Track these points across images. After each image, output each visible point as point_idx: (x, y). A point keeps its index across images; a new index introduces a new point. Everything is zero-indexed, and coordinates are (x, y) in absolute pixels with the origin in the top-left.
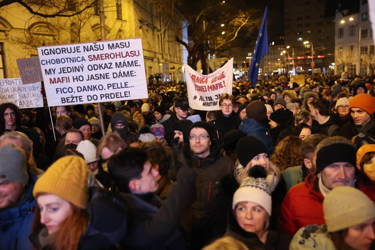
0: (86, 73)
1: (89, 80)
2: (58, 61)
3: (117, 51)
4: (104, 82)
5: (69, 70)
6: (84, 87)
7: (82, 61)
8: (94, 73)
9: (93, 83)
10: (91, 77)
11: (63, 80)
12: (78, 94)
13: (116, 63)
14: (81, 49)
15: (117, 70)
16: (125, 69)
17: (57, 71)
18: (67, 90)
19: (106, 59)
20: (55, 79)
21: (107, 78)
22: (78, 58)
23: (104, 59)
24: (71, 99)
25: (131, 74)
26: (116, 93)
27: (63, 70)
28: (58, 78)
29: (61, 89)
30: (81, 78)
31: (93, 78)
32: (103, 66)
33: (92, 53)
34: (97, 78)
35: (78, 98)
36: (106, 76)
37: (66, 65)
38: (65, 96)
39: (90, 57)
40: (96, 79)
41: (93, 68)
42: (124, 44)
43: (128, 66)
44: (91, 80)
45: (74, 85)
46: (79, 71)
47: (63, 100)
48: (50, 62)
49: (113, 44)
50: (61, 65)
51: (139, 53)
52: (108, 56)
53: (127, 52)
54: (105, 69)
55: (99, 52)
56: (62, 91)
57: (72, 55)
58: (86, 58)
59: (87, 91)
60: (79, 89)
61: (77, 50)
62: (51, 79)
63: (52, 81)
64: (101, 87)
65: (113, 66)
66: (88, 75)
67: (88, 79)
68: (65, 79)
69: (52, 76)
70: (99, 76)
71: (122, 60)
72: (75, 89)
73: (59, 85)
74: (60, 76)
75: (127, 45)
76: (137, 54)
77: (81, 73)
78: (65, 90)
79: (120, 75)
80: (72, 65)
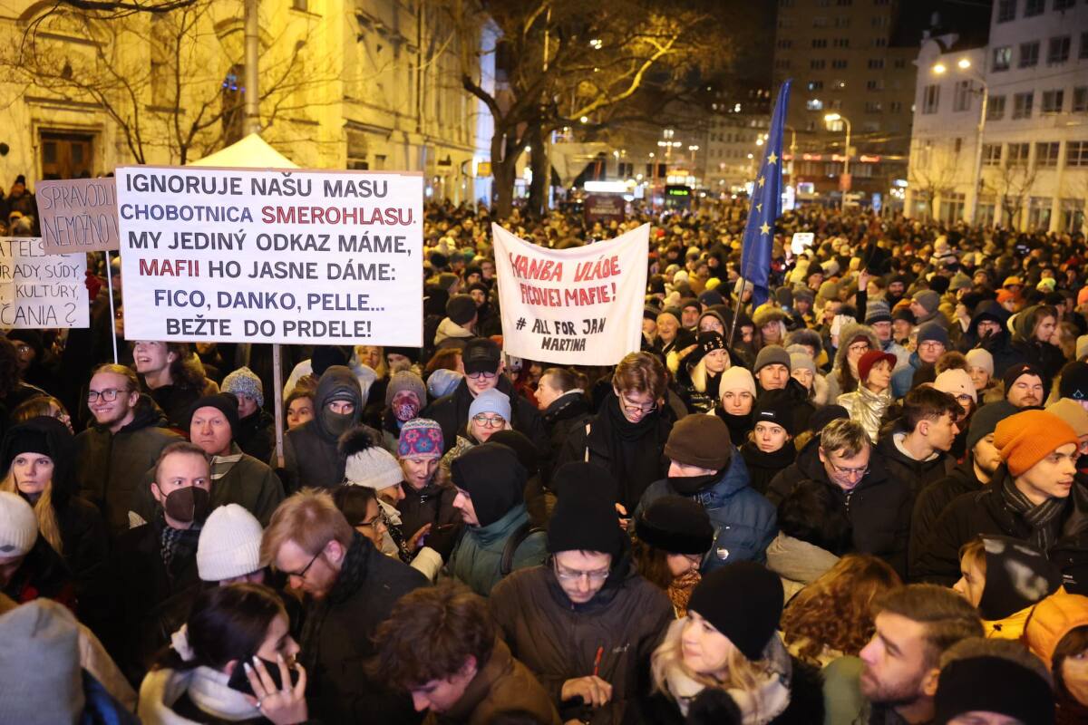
0: (248, 257)
1: (255, 276)
2: (171, 213)
3: (350, 202)
4: (300, 288)
5: (202, 241)
6: (240, 294)
7: (242, 220)
8: (272, 257)
9: (266, 285)
10: (264, 268)
11: (178, 269)
12: (218, 314)
13: (342, 238)
14: (245, 186)
15: (342, 258)
16: (366, 258)
17: (166, 240)
18: (187, 298)
19: (313, 222)
20: (155, 262)
21: (308, 277)
22: (233, 212)
23: (307, 222)
24: (195, 326)
25: (381, 272)
26: (331, 323)
27: (182, 240)
28: (167, 262)
29: (169, 292)
30: (233, 269)
31: (270, 272)
32: (303, 241)
33: (274, 200)
34: (281, 274)
35: (217, 325)
36: (307, 271)
37: (194, 226)
38: (179, 314)
39: (268, 211)
40: (277, 275)
41: (273, 243)
42: (371, 187)
43: (376, 251)
44: (262, 276)
45: (211, 286)
46: (230, 247)
47: (171, 325)
48: (148, 212)
49: (339, 184)
50: (180, 226)
51: (410, 217)
52: (319, 215)
53: (377, 211)
54: (306, 249)
55: (297, 201)
56: (173, 299)
57: (215, 201)
58: (256, 213)
59: (245, 306)
60: (225, 300)
61: (233, 187)
62: (143, 262)
63: (146, 268)
64: (288, 301)
65: (333, 243)
66: (256, 263)
67: (253, 274)
68: (186, 265)
69: (149, 254)
70: (287, 268)
71: (359, 231)
72: (211, 299)
73: (168, 282)
74: (173, 256)
75: (380, 190)
76: (405, 218)
77: (234, 254)
78: (181, 299)
79: (349, 272)
80: (211, 227)
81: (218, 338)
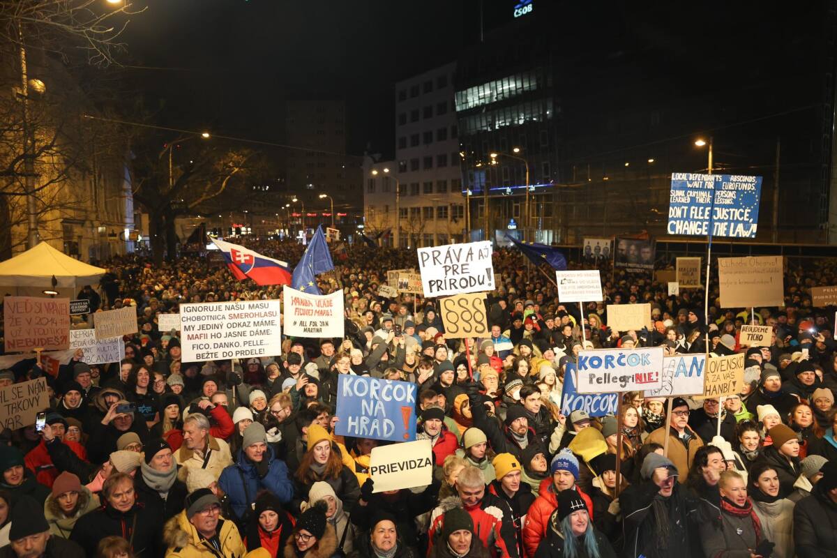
0: (224, 331)
1: (226, 337)
2: (198, 318)
3: (256, 311)
4: (241, 339)
5: (209, 327)
6: (221, 344)
7: (222, 319)
8: (232, 330)
9: (230, 340)
10: (229, 334)
11: (201, 337)
12: (213, 351)
13: (254, 322)
14: (223, 308)
15: (255, 329)
16: (262, 328)
17: (197, 327)
18: (203, 346)
19: (245, 318)
20: (193, 335)
21: (244, 336)
22: (219, 317)
23: (243, 318)
24: (206, 355)
25: (267, 332)
26: (251, 350)
27: (202, 327)
28: (197, 335)
29: (197, 345)
30: (219, 335)
31: (231, 335)
32: (242, 324)
33: (233, 312)
34: (235, 336)
35: (213, 355)
36: (243, 334)
37: (206, 322)
38: (200, 352)
39: (230, 315)
40: (233, 336)
41: (232, 326)
42: (264, 305)
43: (265, 326)
44: (228, 337)
45: (211, 341)
46: (218, 328)
47: (198, 356)
48: (191, 319)
49: (253, 305)
50: (201, 322)
52: (247, 315)
53: (265, 313)
54: (243, 327)
55: (240, 311)
56: (199, 347)
57: (213, 314)
58: (227, 317)
59: (223, 348)
60: (216, 346)
61: (219, 308)
62: (188, 335)
63: (190, 338)
64: (237, 344)
65: (252, 324)
66: (226, 333)
68: (203, 336)
69: (191, 333)
70: (237, 334)
71: (260, 319)
72: (211, 346)
73: (197, 342)
74: (199, 333)
75: (266, 306)
76: (274, 314)
77: (219, 330)
78: (201, 347)
79: (257, 333)
80: (211, 322)
81: (214, 359)
